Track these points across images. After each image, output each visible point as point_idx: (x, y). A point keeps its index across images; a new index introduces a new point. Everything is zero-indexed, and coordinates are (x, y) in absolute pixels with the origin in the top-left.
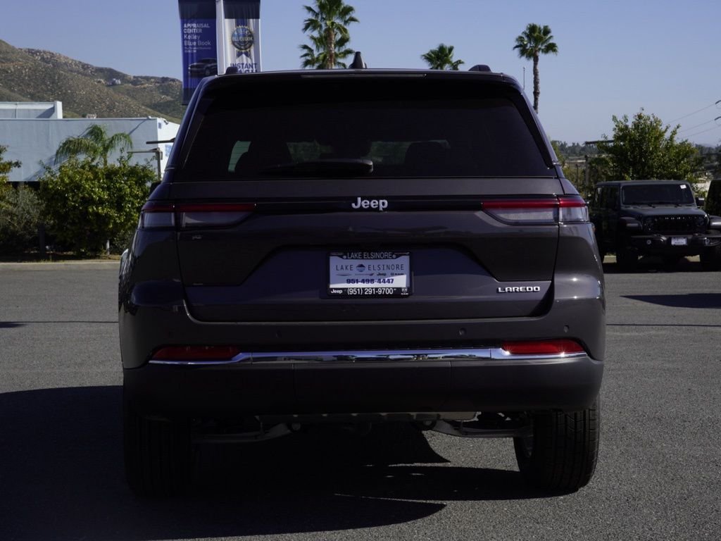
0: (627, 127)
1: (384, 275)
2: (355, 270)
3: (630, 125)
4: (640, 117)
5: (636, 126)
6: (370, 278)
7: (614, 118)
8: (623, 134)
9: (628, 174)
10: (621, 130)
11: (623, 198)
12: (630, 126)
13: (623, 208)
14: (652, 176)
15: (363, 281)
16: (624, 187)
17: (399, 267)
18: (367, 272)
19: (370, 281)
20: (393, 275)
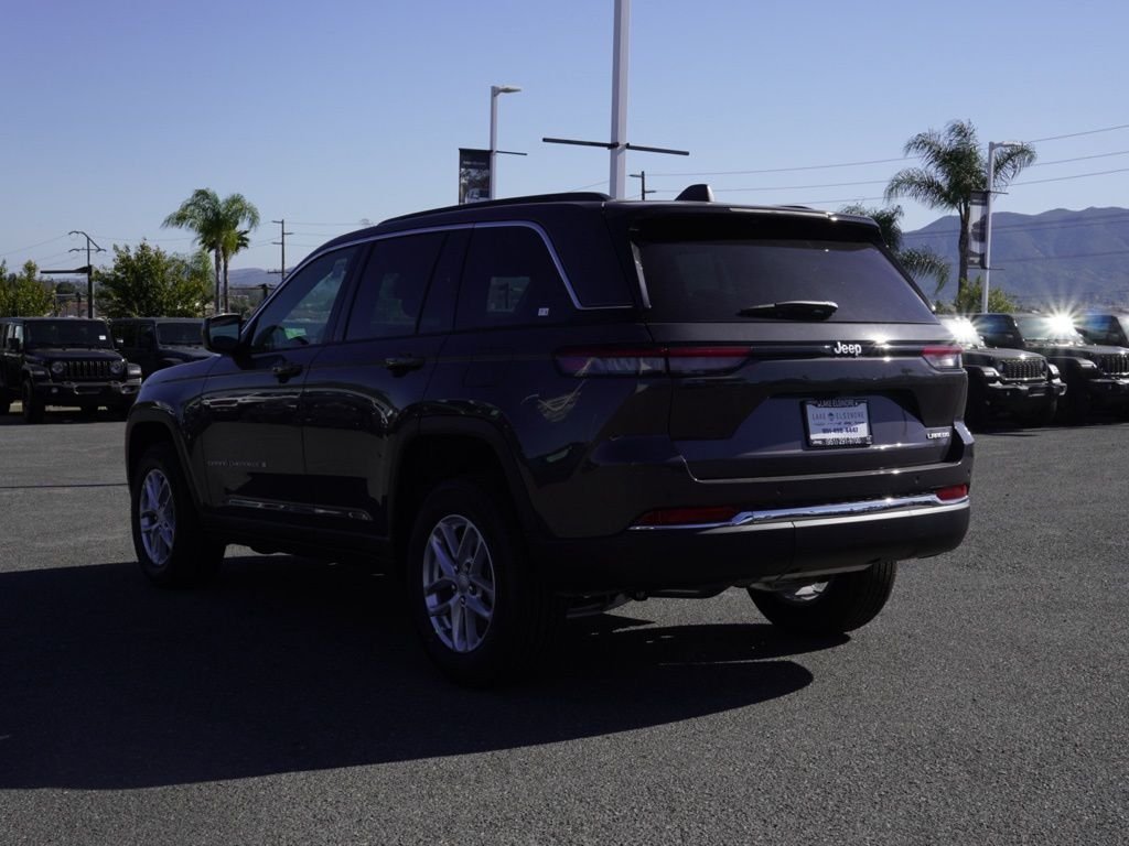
0: (128, 258)
1: (850, 423)
2: (827, 420)
3: (132, 254)
4: (143, 247)
5: (139, 258)
6: (839, 427)
7: (116, 248)
8: (125, 263)
9: (134, 311)
10: (123, 261)
11: (158, 337)
12: (133, 257)
13: (161, 348)
14: (162, 313)
15: (835, 431)
16: (159, 325)
17: (860, 415)
18: (835, 420)
19: (840, 430)
20: (857, 423)
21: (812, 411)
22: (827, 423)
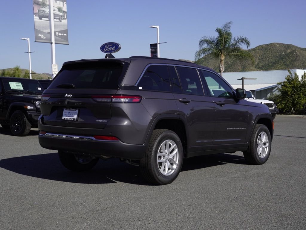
17: (76, 113)
18: (70, 114)
19: (70, 116)
20: (74, 115)
21: (65, 111)
22: (67, 114)
